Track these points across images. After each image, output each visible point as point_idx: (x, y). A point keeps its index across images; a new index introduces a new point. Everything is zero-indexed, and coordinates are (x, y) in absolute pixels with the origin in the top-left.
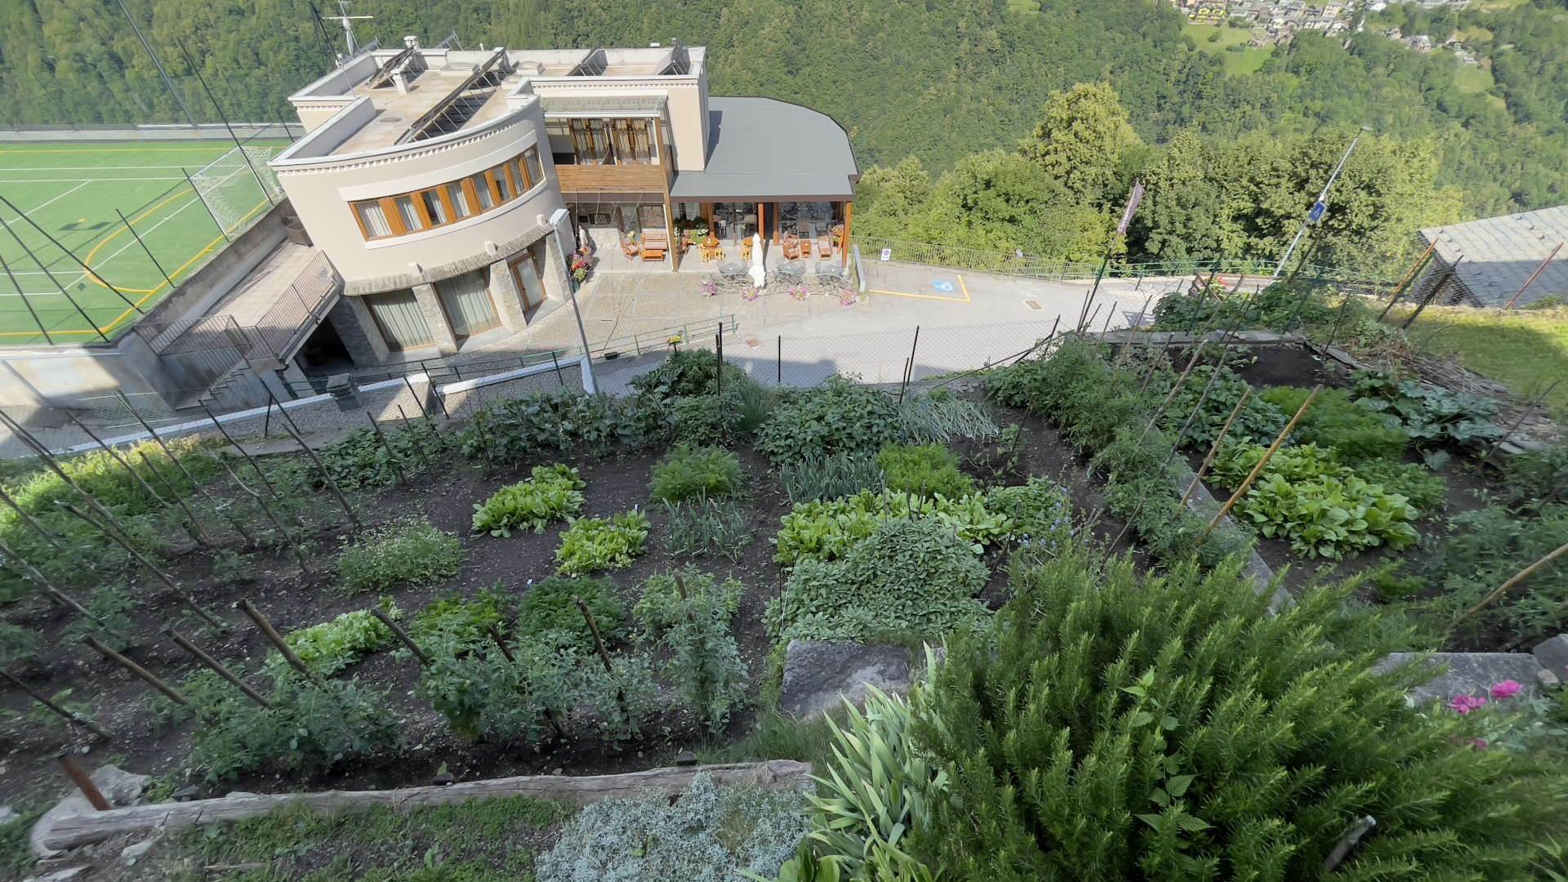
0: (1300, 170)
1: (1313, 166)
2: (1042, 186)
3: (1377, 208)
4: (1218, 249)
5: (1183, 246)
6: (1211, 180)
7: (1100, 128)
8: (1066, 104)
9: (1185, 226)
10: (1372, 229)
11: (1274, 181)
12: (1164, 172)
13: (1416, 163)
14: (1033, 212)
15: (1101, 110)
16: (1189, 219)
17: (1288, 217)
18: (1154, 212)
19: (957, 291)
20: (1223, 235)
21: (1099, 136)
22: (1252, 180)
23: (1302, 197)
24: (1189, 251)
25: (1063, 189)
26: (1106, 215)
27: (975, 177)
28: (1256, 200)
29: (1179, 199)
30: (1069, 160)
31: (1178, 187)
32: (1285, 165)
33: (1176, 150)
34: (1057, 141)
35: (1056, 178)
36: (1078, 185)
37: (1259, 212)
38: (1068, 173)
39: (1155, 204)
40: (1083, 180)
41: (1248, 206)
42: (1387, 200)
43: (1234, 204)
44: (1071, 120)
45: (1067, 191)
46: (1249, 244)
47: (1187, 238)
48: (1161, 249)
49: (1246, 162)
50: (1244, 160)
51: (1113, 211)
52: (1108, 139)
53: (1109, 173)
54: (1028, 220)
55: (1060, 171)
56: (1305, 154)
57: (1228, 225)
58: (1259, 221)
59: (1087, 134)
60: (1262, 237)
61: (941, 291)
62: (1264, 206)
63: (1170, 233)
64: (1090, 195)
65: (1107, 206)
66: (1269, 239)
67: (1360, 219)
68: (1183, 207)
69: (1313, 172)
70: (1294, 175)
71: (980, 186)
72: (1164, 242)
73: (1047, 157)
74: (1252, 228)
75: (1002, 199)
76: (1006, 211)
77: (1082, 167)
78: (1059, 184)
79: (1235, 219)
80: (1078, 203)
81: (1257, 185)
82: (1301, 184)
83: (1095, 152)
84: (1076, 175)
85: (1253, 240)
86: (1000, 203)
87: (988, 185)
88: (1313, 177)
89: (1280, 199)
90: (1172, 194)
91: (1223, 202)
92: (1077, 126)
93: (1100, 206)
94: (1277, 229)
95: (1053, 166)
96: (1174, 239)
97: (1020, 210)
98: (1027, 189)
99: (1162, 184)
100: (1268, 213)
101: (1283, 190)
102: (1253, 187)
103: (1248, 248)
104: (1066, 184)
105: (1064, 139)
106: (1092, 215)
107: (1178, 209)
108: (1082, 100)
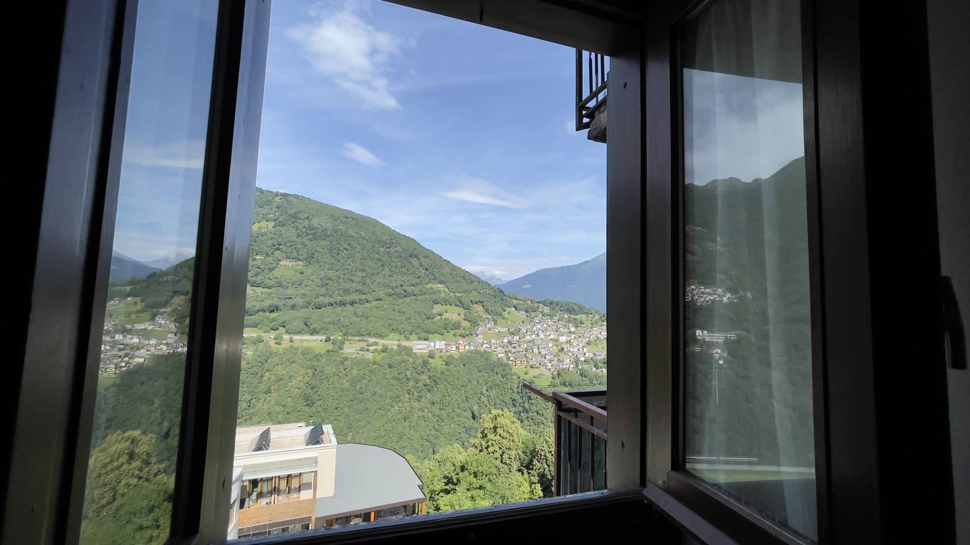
7: (510, 431)
8: (490, 420)
12: (546, 448)
14: (490, 480)
15: (508, 422)
21: (511, 435)
30: (500, 448)
33: (548, 438)
34: (491, 440)
35: (496, 459)
36: (508, 462)
38: (501, 456)
40: (509, 458)
44: (495, 428)
45: (505, 466)
51: (529, 473)
53: (520, 453)
54: (488, 486)
55: (498, 455)
59: (505, 434)
64: (516, 465)
65: (525, 471)
71: (458, 470)
73: (489, 449)
75: (473, 475)
76: (476, 483)
77: (507, 451)
78: (498, 462)
80: (510, 471)
84: (505, 456)
86: (472, 478)
87: (463, 469)
95: (493, 453)
97: (484, 481)
98: (485, 469)
99: (548, 455)
104: (502, 462)
106: (519, 477)
108: (498, 418)
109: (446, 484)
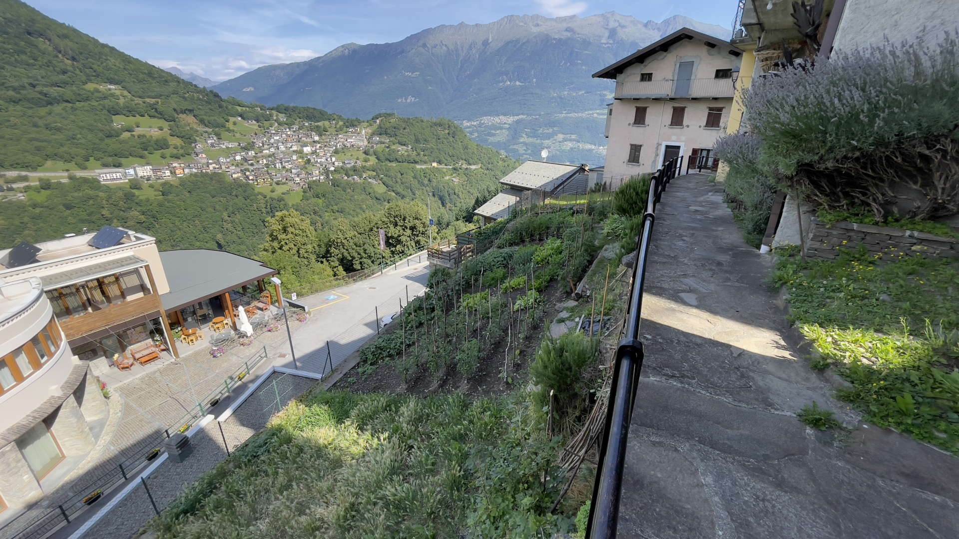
0: (392, 219)
5: (369, 261)
6: (362, 233)
8: (277, 222)
9: (366, 253)
12: (341, 236)
16: (365, 250)
17: (399, 236)
18: (349, 253)
19: (339, 297)
23: (398, 228)
24: (373, 262)
26: (326, 263)
29: (355, 244)
30: (295, 245)
31: (350, 240)
32: (385, 219)
34: (284, 239)
35: (294, 255)
36: (306, 255)
38: (298, 251)
40: (307, 252)
44: (285, 229)
45: (303, 259)
47: (370, 257)
48: (361, 266)
51: (328, 261)
52: (307, 231)
53: (316, 246)
55: (294, 251)
56: (389, 214)
58: (391, 241)
59: (297, 232)
60: (395, 246)
61: (333, 300)
62: (389, 235)
63: (361, 258)
64: (313, 258)
65: (324, 259)
66: (398, 246)
67: (421, 229)
68: (360, 246)
70: (391, 222)
72: (361, 263)
73: (283, 248)
74: (390, 245)
77: (302, 247)
78: (296, 257)
82: (396, 225)
83: (306, 239)
84: (302, 251)
85: (393, 249)
88: (398, 221)
89: (393, 231)
90: (351, 244)
92: (290, 229)
94: (399, 242)
95: (289, 251)
96: (364, 260)
99: (343, 241)
100: (392, 237)
103: (393, 253)
104: (299, 257)
105: (286, 237)
107: (358, 248)
108: (285, 219)
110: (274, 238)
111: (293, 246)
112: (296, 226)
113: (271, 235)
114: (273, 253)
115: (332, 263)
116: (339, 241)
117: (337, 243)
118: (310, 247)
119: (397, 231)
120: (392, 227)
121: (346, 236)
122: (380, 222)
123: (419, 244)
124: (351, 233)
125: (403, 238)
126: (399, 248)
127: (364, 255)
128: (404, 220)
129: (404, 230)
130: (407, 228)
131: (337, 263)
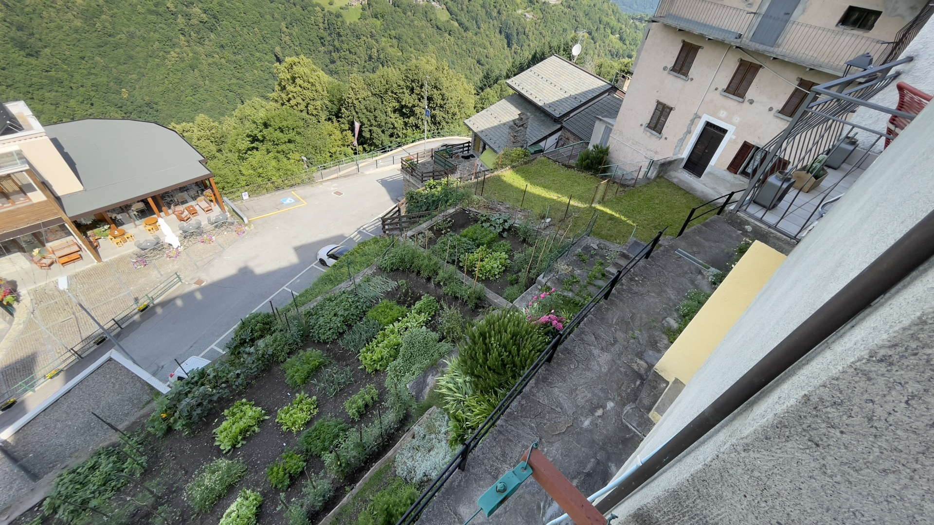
0: (408, 84)
1: (413, 81)
2: (297, 119)
3: (443, 95)
4: (394, 128)
5: (379, 131)
6: (375, 95)
7: (311, 80)
8: (286, 70)
9: (376, 121)
10: (445, 104)
11: (401, 91)
12: (352, 95)
13: (445, 72)
14: (299, 133)
15: (306, 70)
16: (376, 117)
17: (414, 106)
19: (297, 201)
20: (393, 120)
21: (313, 85)
22: (392, 92)
23: (414, 96)
24: (383, 132)
25: (307, 116)
26: (336, 124)
27: (254, 122)
28: (398, 101)
30: (303, 100)
31: (363, 101)
32: (402, 83)
33: (353, 84)
34: (292, 92)
35: (301, 111)
36: (315, 112)
37: (402, 107)
38: (307, 107)
39: (357, 113)
40: (316, 109)
41: (397, 105)
42: (444, 91)
43: (391, 105)
44: (294, 79)
46: (405, 122)
47: (379, 126)
48: (371, 135)
49: (385, 82)
50: (384, 82)
51: (339, 121)
52: (318, 85)
53: (327, 102)
54: (298, 138)
55: (302, 107)
56: (407, 77)
57: (392, 115)
58: (404, 110)
59: (306, 85)
60: (409, 117)
61: (288, 205)
62: (403, 103)
63: (371, 126)
64: (323, 116)
65: (335, 119)
66: (412, 118)
67: (439, 102)
69: (413, 84)
70: (407, 87)
71: (261, 127)
72: (370, 131)
73: (291, 102)
74: (403, 115)
75: (278, 131)
76: (284, 137)
77: (312, 102)
78: (304, 114)
79: (395, 111)
80: (319, 122)
81: (395, 94)
82: (412, 90)
83: (315, 93)
84: (311, 108)
85: (406, 120)
86: (278, 134)
87: (266, 125)
88: (415, 88)
89: (408, 99)
90: (362, 107)
91: (385, 105)
92: (298, 81)
93: (329, 119)
94: (413, 113)
95: (297, 106)
96: (374, 129)
97: (292, 135)
98: (290, 123)
99: (355, 102)
100: (406, 106)
101: (406, 95)
102: (394, 96)
103: (406, 124)
104: (308, 113)
105: (295, 90)
106: (329, 126)
107: (368, 113)
108: (294, 67)
109: (252, 142)
110: (283, 88)
111: (301, 101)
112: (305, 78)
113: (280, 85)
114: (283, 104)
115: (342, 126)
116: (350, 101)
117: (348, 103)
118: (318, 103)
119: (412, 101)
120: (407, 92)
121: (358, 96)
122: (395, 85)
123: (435, 119)
124: (363, 94)
125: (417, 110)
126: (412, 120)
127: (373, 122)
128: (422, 86)
129: (419, 100)
130: (423, 98)
131: (347, 126)
